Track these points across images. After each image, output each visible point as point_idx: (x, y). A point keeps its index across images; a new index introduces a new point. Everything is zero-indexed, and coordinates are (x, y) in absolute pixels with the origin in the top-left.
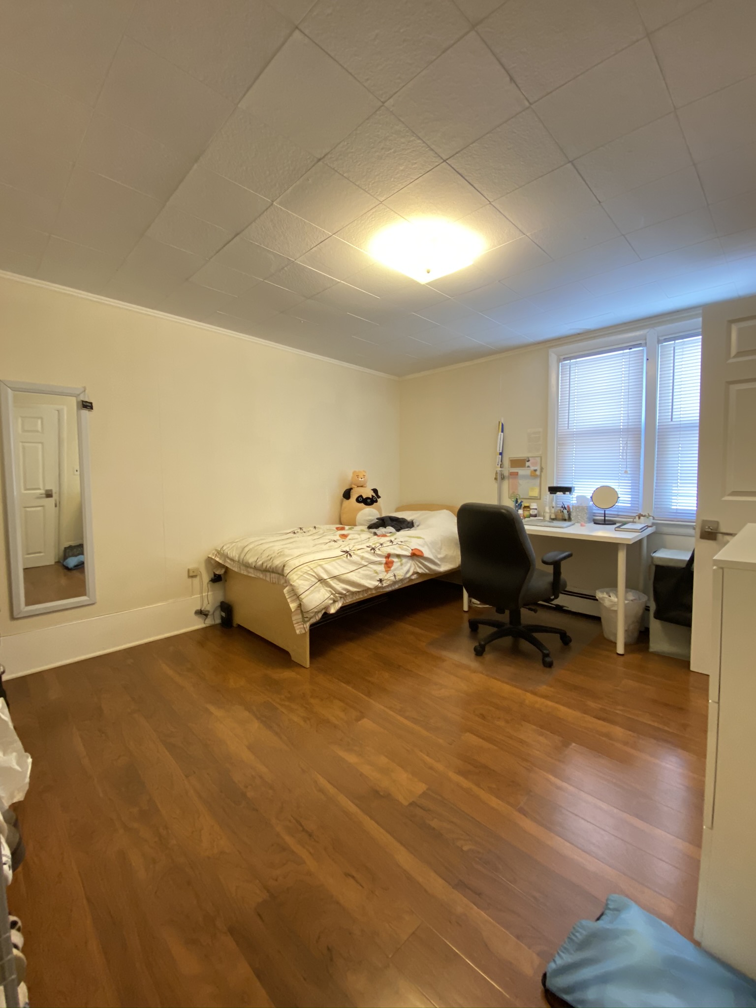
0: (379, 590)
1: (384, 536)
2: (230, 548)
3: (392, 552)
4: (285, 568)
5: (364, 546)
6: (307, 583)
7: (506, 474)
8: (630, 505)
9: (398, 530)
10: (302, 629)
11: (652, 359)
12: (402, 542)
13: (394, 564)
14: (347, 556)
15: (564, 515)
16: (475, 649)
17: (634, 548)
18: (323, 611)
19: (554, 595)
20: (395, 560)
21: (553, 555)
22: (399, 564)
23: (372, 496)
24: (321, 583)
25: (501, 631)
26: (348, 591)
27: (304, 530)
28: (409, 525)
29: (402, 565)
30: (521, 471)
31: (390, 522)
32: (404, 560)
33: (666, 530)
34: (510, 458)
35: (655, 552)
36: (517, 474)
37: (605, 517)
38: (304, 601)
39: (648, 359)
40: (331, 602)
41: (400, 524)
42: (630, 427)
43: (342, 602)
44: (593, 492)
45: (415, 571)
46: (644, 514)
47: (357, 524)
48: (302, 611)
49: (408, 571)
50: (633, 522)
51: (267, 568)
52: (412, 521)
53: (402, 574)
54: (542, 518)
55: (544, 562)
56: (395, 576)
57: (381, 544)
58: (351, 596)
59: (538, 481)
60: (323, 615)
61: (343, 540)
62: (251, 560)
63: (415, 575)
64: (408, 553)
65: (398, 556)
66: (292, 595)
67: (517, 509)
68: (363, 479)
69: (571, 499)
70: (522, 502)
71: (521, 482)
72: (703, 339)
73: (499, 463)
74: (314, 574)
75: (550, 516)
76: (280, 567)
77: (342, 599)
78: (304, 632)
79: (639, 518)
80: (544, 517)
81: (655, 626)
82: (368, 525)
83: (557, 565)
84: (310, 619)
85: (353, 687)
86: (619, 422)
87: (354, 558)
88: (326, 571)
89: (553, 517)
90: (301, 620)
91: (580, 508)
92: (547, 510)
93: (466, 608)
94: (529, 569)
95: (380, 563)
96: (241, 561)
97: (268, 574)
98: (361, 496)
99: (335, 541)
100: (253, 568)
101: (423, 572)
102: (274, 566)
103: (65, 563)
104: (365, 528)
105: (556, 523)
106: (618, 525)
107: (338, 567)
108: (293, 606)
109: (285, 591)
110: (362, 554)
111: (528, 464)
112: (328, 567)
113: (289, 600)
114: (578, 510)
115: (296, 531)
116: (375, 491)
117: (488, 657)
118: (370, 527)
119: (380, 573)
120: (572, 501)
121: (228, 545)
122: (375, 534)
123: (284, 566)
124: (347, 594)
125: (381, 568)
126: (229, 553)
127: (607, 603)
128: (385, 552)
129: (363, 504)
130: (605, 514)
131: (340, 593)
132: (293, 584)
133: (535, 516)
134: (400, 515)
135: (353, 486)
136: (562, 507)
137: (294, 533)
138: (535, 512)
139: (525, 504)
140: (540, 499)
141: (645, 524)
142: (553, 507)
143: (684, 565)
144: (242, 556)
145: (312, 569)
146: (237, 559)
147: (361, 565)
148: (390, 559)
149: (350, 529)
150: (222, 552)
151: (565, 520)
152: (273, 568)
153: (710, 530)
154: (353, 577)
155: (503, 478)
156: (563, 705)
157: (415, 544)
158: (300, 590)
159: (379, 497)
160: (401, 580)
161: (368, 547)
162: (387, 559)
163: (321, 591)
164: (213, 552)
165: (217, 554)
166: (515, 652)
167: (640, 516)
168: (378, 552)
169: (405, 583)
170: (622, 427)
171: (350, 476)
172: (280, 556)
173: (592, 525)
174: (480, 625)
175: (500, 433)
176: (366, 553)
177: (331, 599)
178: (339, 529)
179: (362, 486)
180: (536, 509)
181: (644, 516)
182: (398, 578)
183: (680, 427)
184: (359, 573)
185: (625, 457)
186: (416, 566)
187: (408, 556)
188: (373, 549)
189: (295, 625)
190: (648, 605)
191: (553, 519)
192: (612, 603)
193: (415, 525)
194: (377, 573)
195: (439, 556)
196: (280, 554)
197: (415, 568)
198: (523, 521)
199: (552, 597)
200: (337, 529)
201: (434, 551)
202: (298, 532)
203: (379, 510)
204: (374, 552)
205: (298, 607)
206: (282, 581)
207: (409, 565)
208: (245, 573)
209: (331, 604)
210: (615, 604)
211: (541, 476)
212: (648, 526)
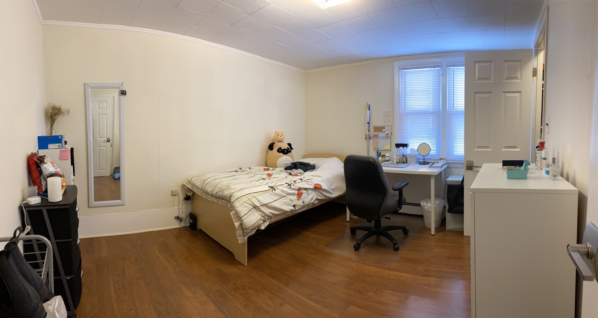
0: (293, 212)
1: (296, 175)
2: (196, 180)
3: (302, 186)
4: (231, 198)
5: (283, 183)
6: (245, 209)
7: (372, 135)
8: (436, 153)
9: (305, 171)
10: (242, 240)
11: (444, 75)
12: (308, 179)
13: (303, 194)
14: (272, 190)
15: (404, 160)
16: (354, 247)
17: (438, 177)
18: (257, 228)
19: (399, 207)
20: (304, 192)
21: (398, 185)
22: (306, 194)
23: (288, 148)
24: (255, 209)
25: (370, 232)
26: (273, 214)
27: (243, 170)
28: (312, 168)
29: (308, 195)
30: (380, 134)
31: (299, 166)
32: (310, 192)
33: (452, 166)
34: (373, 126)
35: (447, 178)
36: (378, 136)
37: (424, 160)
38: (244, 221)
39: (442, 75)
40: (262, 222)
41: (307, 167)
42: (435, 111)
43: (269, 222)
44: (418, 146)
45: (317, 198)
46: (442, 158)
47: (277, 166)
48: (242, 228)
49: (312, 199)
50: (438, 162)
51: (220, 196)
52: (314, 165)
53: (308, 201)
54: (392, 162)
55: (394, 189)
56: (303, 202)
57: (295, 182)
58: (275, 217)
59: (389, 140)
60: (256, 231)
61: (269, 178)
62: (209, 190)
63: (317, 201)
64: (312, 187)
65: (306, 189)
66: (236, 216)
67: (378, 157)
68: (281, 137)
69: (407, 151)
70: (381, 153)
71: (380, 140)
72: (465, 68)
73: (367, 129)
74: (251, 203)
75: (396, 161)
76: (228, 197)
77: (269, 220)
78: (244, 242)
79: (440, 160)
80: (393, 161)
81: (448, 216)
82: (285, 167)
83: (400, 190)
84: (248, 233)
85: (276, 280)
86: (430, 108)
87: (277, 191)
88: (259, 201)
89: (398, 161)
90: (242, 234)
91: (412, 156)
92: (395, 157)
93: (348, 219)
94: (386, 194)
95: (294, 194)
96: (203, 189)
97: (220, 200)
98: (280, 148)
99: (264, 179)
100: (210, 195)
101: (322, 198)
102: (224, 195)
103: (114, 176)
104: (283, 169)
105: (400, 165)
106: (430, 164)
107: (266, 197)
108: (237, 224)
109: (232, 213)
110: (282, 189)
111: (384, 130)
112: (259, 198)
113: (234, 220)
114: (411, 157)
115: (237, 170)
116: (290, 145)
117: (362, 250)
118: (286, 169)
119: (294, 201)
120: (408, 151)
121: (195, 178)
122: (290, 174)
123: (231, 196)
124: (272, 216)
125: (295, 197)
126: (195, 183)
127: (426, 208)
128: (298, 187)
129: (281, 153)
130: (424, 158)
131: (268, 216)
132: (237, 209)
133: (388, 161)
134: (305, 161)
135: (275, 141)
136: (403, 155)
137: (236, 171)
138: (388, 158)
139: (382, 154)
140: (391, 151)
141: (443, 163)
142: (398, 156)
143: (460, 183)
144: (203, 186)
145: (249, 199)
146: (200, 187)
147: (282, 196)
148: (300, 191)
149: (273, 170)
150: (191, 182)
151: (404, 163)
152: (223, 197)
153: (470, 165)
154: (277, 204)
155: (370, 138)
156: (405, 273)
157: (317, 181)
158: (241, 214)
159: (292, 149)
160: (308, 205)
161: (286, 183)
162: (299, 191)
163: (255, 214)
164: (186, 181)
165: (189, 183)
166: (378, 244)
167: (440, 159)
168: (292, 187)
169: (310, 207)
170: (431, 111)
171: (273, 135)
172: (228, 189)
173: (418, 165)
174: (356, 230)
175: (368, 110)
176: (285, 188)
177: (262, 220)
178: (266, 169)
179: (281, 142)
180: (389, 157)
181: (442, 159)
182: (306, 203)
183: (457, 113)
184: (280, 201)
185: (433, 128)
186: (317, 195)
187: (312, 189)
188: (289, 185)
189: (238, 237)
190: (445, 205)
191: (398, 163)
192: (429, 207)
193: (316, 167)
194: (292, 201)
195: (332, 188)
196: (228, 187)
197: (317, 196)
198: (382, 164)
199: (399, 209)
200: (264, 169)
201: (328, 184)
202: (238, 171)
203: (292, 157)
204: (290, 187)
205: (240, 225)
206: (229, 206)
207: (312, 195)
208: (205, 197)
209: (262, 223)
210: (430, 208)
211: (391, 137)
212: (444, 164)
